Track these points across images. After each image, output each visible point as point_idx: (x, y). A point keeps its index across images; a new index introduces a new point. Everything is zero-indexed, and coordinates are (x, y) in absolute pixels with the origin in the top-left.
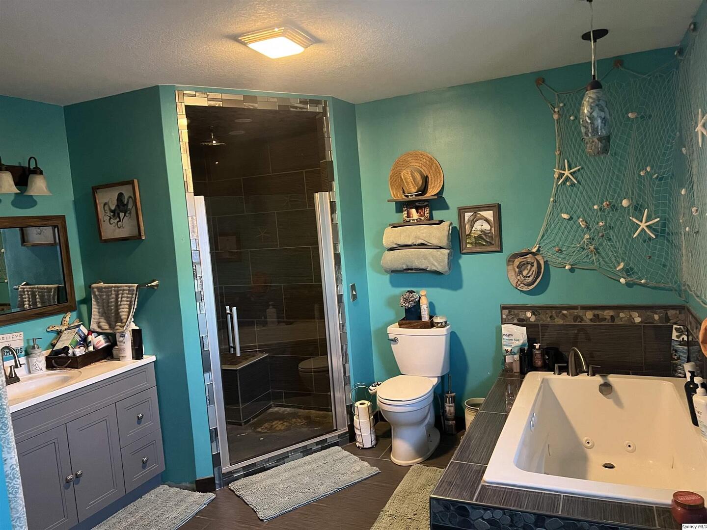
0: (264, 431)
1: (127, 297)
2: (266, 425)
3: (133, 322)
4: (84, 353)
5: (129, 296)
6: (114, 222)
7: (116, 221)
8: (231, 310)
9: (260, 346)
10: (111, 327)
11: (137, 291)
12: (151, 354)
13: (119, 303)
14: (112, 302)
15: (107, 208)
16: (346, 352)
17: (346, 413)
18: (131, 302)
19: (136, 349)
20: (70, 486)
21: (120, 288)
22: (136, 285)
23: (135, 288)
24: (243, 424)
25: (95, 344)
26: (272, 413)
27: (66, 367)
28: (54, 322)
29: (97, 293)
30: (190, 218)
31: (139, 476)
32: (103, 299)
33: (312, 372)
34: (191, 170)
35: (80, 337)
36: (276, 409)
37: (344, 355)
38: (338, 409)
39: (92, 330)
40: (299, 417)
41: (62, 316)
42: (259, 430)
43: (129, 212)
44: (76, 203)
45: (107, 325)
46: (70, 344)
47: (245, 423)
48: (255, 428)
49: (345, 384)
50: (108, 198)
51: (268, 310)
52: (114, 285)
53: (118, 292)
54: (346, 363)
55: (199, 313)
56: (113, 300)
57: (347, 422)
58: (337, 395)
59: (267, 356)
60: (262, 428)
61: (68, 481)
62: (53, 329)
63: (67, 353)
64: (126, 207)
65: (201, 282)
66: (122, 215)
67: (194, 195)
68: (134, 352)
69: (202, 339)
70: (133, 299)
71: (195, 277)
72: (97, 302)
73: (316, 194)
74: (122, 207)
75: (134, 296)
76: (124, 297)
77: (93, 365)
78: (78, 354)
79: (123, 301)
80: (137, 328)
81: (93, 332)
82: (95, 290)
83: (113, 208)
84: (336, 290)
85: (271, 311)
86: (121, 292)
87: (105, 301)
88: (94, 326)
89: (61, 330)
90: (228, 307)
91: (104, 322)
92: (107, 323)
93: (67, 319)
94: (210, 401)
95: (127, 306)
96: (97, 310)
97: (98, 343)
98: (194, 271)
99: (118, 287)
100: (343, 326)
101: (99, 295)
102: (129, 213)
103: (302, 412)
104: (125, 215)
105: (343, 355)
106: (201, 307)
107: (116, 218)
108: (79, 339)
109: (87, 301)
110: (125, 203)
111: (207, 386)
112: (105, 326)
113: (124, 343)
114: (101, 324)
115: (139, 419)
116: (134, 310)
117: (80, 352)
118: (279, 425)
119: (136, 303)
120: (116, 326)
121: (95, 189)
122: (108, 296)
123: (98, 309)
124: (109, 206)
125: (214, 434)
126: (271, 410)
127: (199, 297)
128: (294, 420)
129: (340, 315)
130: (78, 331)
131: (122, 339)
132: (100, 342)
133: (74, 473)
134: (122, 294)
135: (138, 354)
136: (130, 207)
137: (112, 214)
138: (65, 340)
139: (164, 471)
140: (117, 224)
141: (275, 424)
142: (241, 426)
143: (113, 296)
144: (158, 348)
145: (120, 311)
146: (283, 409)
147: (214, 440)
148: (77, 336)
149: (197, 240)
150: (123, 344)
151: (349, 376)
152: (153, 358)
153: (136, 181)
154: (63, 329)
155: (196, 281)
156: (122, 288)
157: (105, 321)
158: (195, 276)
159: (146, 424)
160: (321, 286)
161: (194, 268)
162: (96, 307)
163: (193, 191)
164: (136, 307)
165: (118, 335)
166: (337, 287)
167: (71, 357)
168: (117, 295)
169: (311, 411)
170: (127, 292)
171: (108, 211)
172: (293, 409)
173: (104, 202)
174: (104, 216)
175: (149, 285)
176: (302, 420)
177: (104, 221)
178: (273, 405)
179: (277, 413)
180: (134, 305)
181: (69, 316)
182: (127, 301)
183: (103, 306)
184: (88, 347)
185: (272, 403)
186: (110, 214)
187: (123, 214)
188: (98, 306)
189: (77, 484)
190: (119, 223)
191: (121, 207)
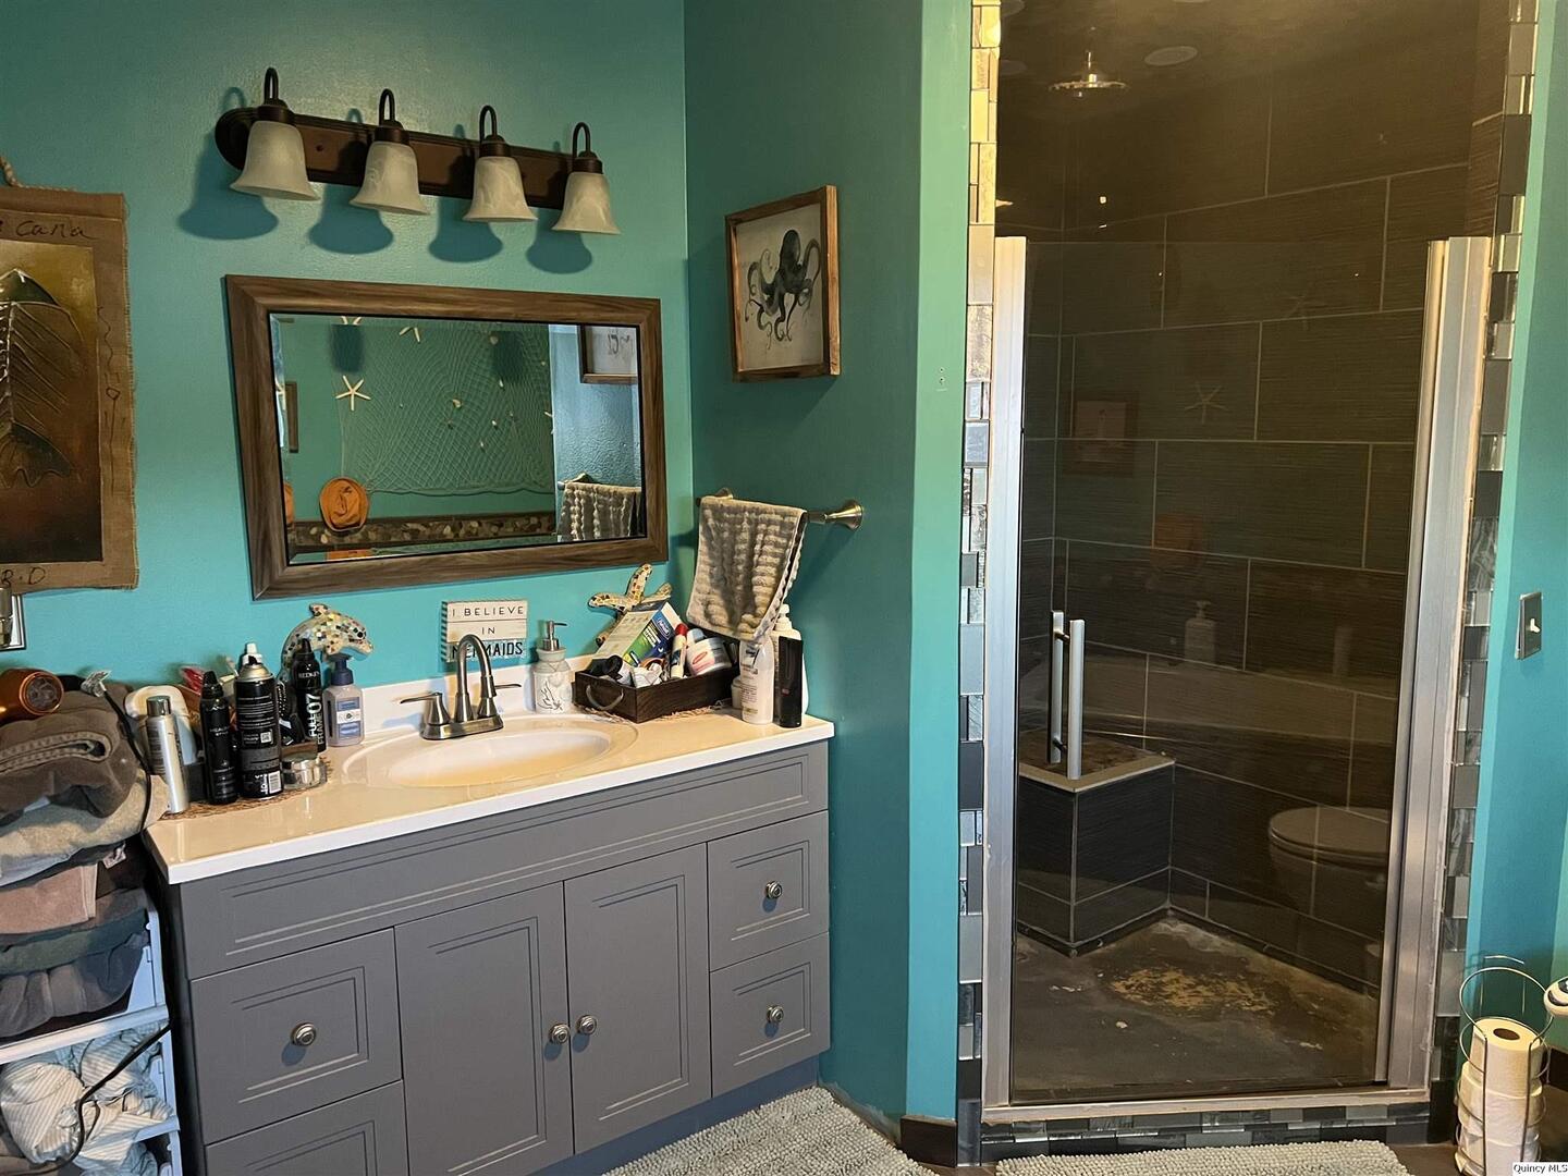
0: (1133, 998)
1: (776, 545)
2: (1142, 976)
3: (787, 615)
4: (658, 682)
5: (780, 540)
6: (769, 323)
7: (773, 320)
8: (1067, 628)
9: (1153, 728)
10: (734, 621)
11: (800, 531)
12: (822, 715)
13: (756, 557)
14: (740, 552)
15: (755, 279)
16: (1465, 837)
17: (1429, 1037)
18: (783, 558)
19: (786, 695)
20: (559, 1052)
21: (762, 516)
22: (801, 511)
23: (796, 521)
24: (1074, 952)
25: (691, 660)
26: (1166, 939)
27: (612, 712)
28: (609, 584)
29: (711, 522)
30: (973, 311)
31: (756, 1056)
32: (723, 542)
33: (1312, 859)
34: (994, 147)
35: (659, 635)
36: (1180, 928)
37: (1457, 845)
38: (1404, 1013)
39: (690, 620)
40: (1251, 978)
41: (632, 570)
42: (1119, 987)
43: (806, 291)
44: (691, 266)
45: (724, 613)
46: (631, 652)
47: (1081, 950)
48: (1108, 979)
49: (1445, 944)
50: (760, 249)
51: (1190, 622)
52: (748, 504)
53: (757, 524)
54: (1459, 872)
55: (964, 621)
56: (743, 546)
57: (1430, 1074)
58: (1408, 964)
59: (1170, 766)
60: (1130, 982)
61: (555, 1040)
62: (604, 603)
63: (616, 675)
64: (800, 275)
65: (985, 523)
66: (789, 299)
67: (997, 235)
68: (778, 700)
69: (964, 705)
70: (789, 552)
71: (966, 507)
72: (711, 548)
73: (1441, 242)
74: (790, 276)
75: (792, 543)
76: (769, 543)
77: (677, 719)
78: (640, 684)
79: (766, 553)
80: (796, 636)
81: (692, 626)
82: (708, 512)
83: (769, 280)
84: (1460, 609)
85: (1199, 627)
86: (763, 526)
87: (725, 545)
88: (695, 611)
89: (622, 608)
90: (1058, 616)
91: (718, 604)
92: (727, 609)
93: (641, 582)
94: (970, 896)
95: (773, 570)
96: (708, 568)
97: (699, 658)
98: (963, 488)
99: (758, 511)
100: (1469, 743)
101: (716, 528)
102: (806, 294)
103: (1259, 961)
104: (797, 299)
105: (1450, 845)
106: (973, 603)
107: (774, 312)
108: (654, 639)
109: (690, 540)
110: (800, 262)
111: (964, 852)
112: (721, 617)
113: (756, 673)
114: (712, 608)
115: (771, 900)
116: (790, 585)
117: (646, 676)
118: (1182, 993)
119: (796, 562)
120: (741, 621)
121: (734, 222)
122: (735, 533)
123: (709, 565)
124: (761, 274)
125: (970, 1001)
126: (1163, 927)
127: (970, 572)
128: (1232, 986)
129: (1465, 702)
130: (656, 617)
131: (749, 660)
132: (702, 655)
133: (574, 1023)
134: (766, 533)
135: (788, 713)
136: (810, 275)
137: (766, 297)
138: (624, 637)
139: (827, 1051)
140: (776, 325)
141: (1171, 982)
142: (1068, 956)
143: (745, 536)
144: (846, 700)
145: (755, 579)
146: (1201, 933)
147: (969, 1017)
148: (651, 632)
149: (987, 387)
150: (750, 674)
151: (1463, 922)
152: (827, 730)
153: (831, 191)
154: (628, 606)
155: (966, 519)
156: (766, 516)
157: (721, 602)
158: (966, 502)
159: (790, 913)
160: (1401, 583)
161: (967, 476)
162: (706, 558)
163: (993, 222)
164: (794, 575)
165: (743, 647)
166: (1468, 597)
167: (625, 688)
168: (754, 534)
169: (1295, 969)
170: (778, 529)
171: (757, 290)
172: (1233, 944)
173: (752, 261)
174: (747, 302)
175: (834, 515)
176: (1259, 995)
177: (747, 319)
178: (1170, 913)
179: (1181, 943)
180: (790, 569)
181: (645, 574)
182: (775, 555)
183: (723, 559)
184: (671, 666)
185: (1168, 905)
186: (762, 298)
187: (793, 296)
188: (711, 557)
189: (580, 1049)
190: (782, 325)
191: (790, 278)
